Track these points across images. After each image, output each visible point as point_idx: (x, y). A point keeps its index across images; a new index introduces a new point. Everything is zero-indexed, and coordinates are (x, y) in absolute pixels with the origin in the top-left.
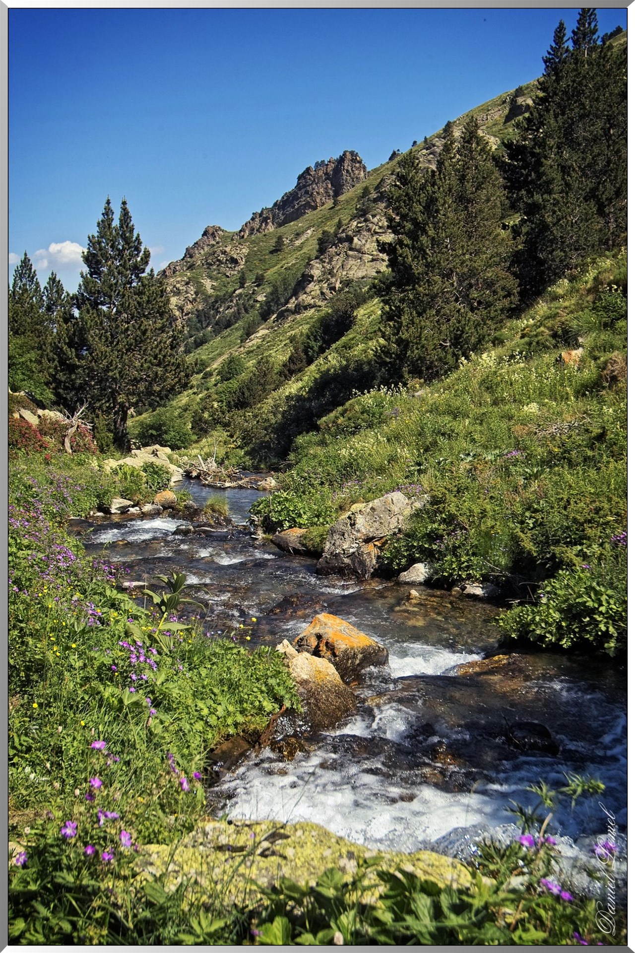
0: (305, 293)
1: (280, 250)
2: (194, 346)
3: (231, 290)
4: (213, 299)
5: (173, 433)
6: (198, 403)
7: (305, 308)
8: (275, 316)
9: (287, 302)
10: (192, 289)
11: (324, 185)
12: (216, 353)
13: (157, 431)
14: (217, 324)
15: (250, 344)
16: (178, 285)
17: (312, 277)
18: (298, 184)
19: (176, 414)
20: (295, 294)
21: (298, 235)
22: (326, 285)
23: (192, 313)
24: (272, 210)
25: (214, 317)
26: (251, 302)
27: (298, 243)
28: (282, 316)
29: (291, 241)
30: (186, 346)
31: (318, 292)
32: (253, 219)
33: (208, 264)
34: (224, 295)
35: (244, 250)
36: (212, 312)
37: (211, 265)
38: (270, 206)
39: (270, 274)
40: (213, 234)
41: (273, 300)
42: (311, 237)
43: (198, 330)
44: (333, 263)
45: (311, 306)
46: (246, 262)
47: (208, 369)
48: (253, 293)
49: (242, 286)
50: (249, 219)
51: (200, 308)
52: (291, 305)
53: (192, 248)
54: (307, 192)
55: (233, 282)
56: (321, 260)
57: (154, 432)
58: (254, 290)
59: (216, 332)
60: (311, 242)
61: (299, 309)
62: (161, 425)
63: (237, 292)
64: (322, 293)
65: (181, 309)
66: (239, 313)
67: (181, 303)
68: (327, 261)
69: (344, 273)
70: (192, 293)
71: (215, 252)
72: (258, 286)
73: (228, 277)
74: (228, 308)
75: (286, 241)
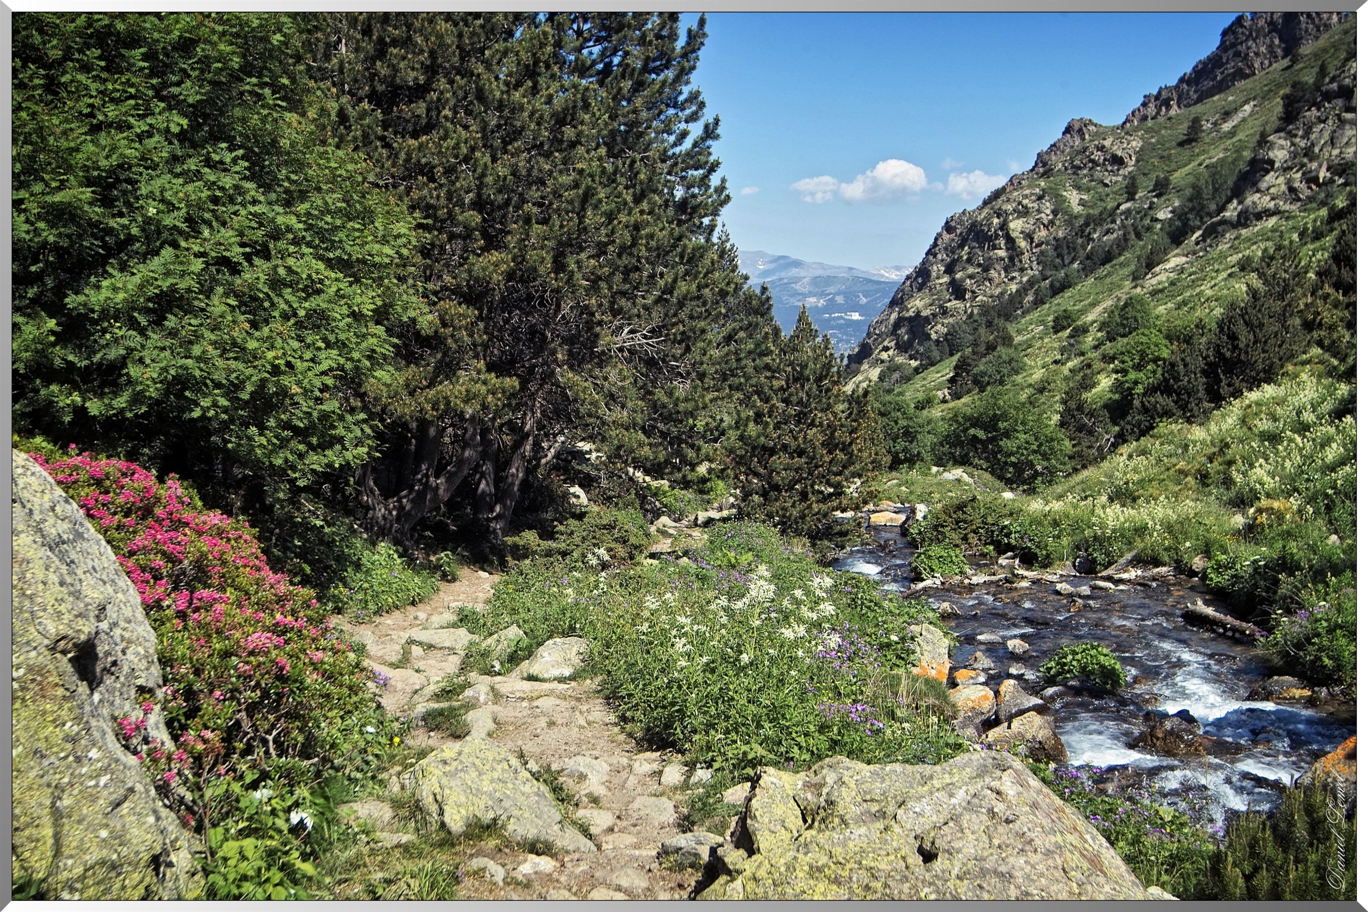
0: (1258, 191)
1: (1195, 140)
2: (1049, 293)
3: (1111, 205)
4: (1081, 221)
5: (1022, 437)
6: (1066, 379)
7: (1259, 216)
8: (1198, 234)
9: (1222, 208)
10: (1048, 207)
11: (1268, 40)
12: (1086, 302)
13: (986, 430)
14: (1088, 257)
15: (1154, 281)
16: (1025, 202)
17: (1271, 162)
18: (1223, 42)
19: (1023, 397)
20: (1238, 193)
21: (1227, 115)
22: (1299, 175)
23: (1047, 244)
24: (1177, 87)
25: (1084, 247)
26: (1147, 222)
27: (1226, 127)
28: (1213, 233)
29: (1215, 124)
30: (1036, 293)
31: (1284, 188)
32: (1144, 105)
33: (1074, 167)
34: (1101, 213)
35: (1134, 144)
36: (1080, 241)
37: (1080, 168)
38: (1173, 82)
39: (1178, 177)
40: (1080, 131)
41: (1192, 209)
42: (1251, 115)
43: (1056, 268)
44: (1313, 137)
45: (1268, 213)
46: (1137, 161)
47: (1079, 323)
48: (1150, 208)
49: (1131, 197)
50: (1138, 103)
51: (1061, 234)
52: (1231, 212)
53: (1047, 153)
54: (1237, 54)
55: (1115, 193)
56: (1289, 133)
57: (981, 434)
58: (1152, 203)
59: (1087, 270)
60: (1250, 123)
61: (1244, 219)
62: (995, 419)
63: (1123, 207)
64: (1292, 190)
65: (1029, 237)
66: (1126, 240)
67: (1029, 227)
68: (1300, 133)
69: (1336, 152)
70: (1048, 212)
71: (1085, 149)
72: (1158, 196)
73: (1106, 185)
74: (1108, 232)
75: (1207, 126)
